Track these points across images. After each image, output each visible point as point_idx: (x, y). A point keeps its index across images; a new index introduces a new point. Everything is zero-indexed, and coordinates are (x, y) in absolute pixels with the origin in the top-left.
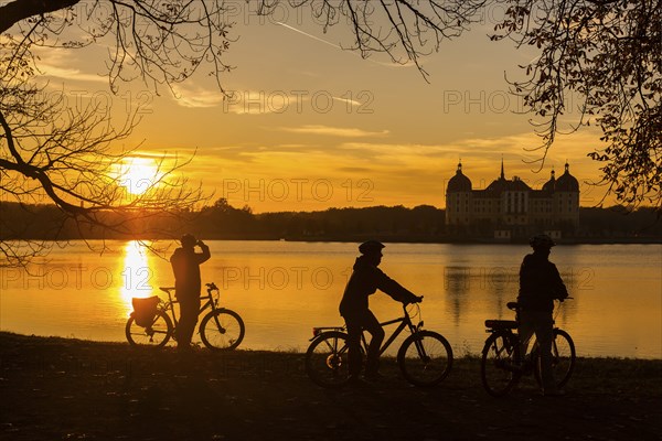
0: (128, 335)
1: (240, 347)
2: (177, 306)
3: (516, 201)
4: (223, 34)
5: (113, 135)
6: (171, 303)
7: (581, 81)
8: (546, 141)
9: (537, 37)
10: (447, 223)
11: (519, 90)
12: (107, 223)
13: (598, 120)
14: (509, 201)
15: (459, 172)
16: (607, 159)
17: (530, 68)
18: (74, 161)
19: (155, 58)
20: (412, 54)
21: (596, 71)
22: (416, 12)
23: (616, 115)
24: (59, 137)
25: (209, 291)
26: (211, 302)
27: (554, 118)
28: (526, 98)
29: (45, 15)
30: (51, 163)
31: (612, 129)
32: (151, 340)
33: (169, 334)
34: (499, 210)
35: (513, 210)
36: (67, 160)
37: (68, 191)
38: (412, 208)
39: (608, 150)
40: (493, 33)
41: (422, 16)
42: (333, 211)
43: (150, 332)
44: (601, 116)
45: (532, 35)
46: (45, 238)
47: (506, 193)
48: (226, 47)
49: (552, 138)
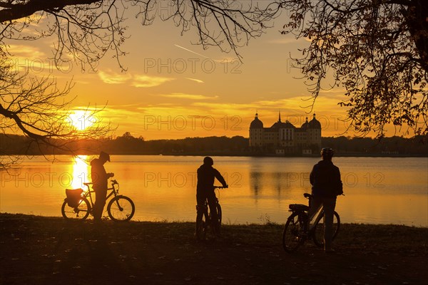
0: (63, 212)
1: (132, 219)
2: (93, 194)
3: (287, 134)
4: (121, 33)
5: (58, 94)
6: (90, 192)
7: (333, 61)
8: (314, 95)
9: (308, 33)
10: (250, 145)
11: (299, 63)
12: (56, 144)
13: (343, 83)
14: (284, 134)
15: (256, 118)
16: (351, 105)
17: (304, 51)
18: (35, 108)
19: (81, 48)
20: (233, 46)
21: (341, 54)
22: (234, 21)
23: (354, 80)
24: (25, 94)
25: (113, 185)
26: (114, 192)
27: (319, 81)
28: (303, 68)
29: (13, 21)
30: (21, 109)
31: (351, 88)
32: (78, 216)
33: (89, 212)
34: (278, 138)
35: (285, 138)
36: (31, 108)
37: (31, 125)
38: (231, 137)
39: (352, 100)
40: (282, 30)
41: (238, 24)
42: (188, 139)
43: (77, 211)
44: (345, 81)
45: (305, 32)
46: (20, 154)
47: (282, 130)
48: (123, 41)
49: (317, 93)
